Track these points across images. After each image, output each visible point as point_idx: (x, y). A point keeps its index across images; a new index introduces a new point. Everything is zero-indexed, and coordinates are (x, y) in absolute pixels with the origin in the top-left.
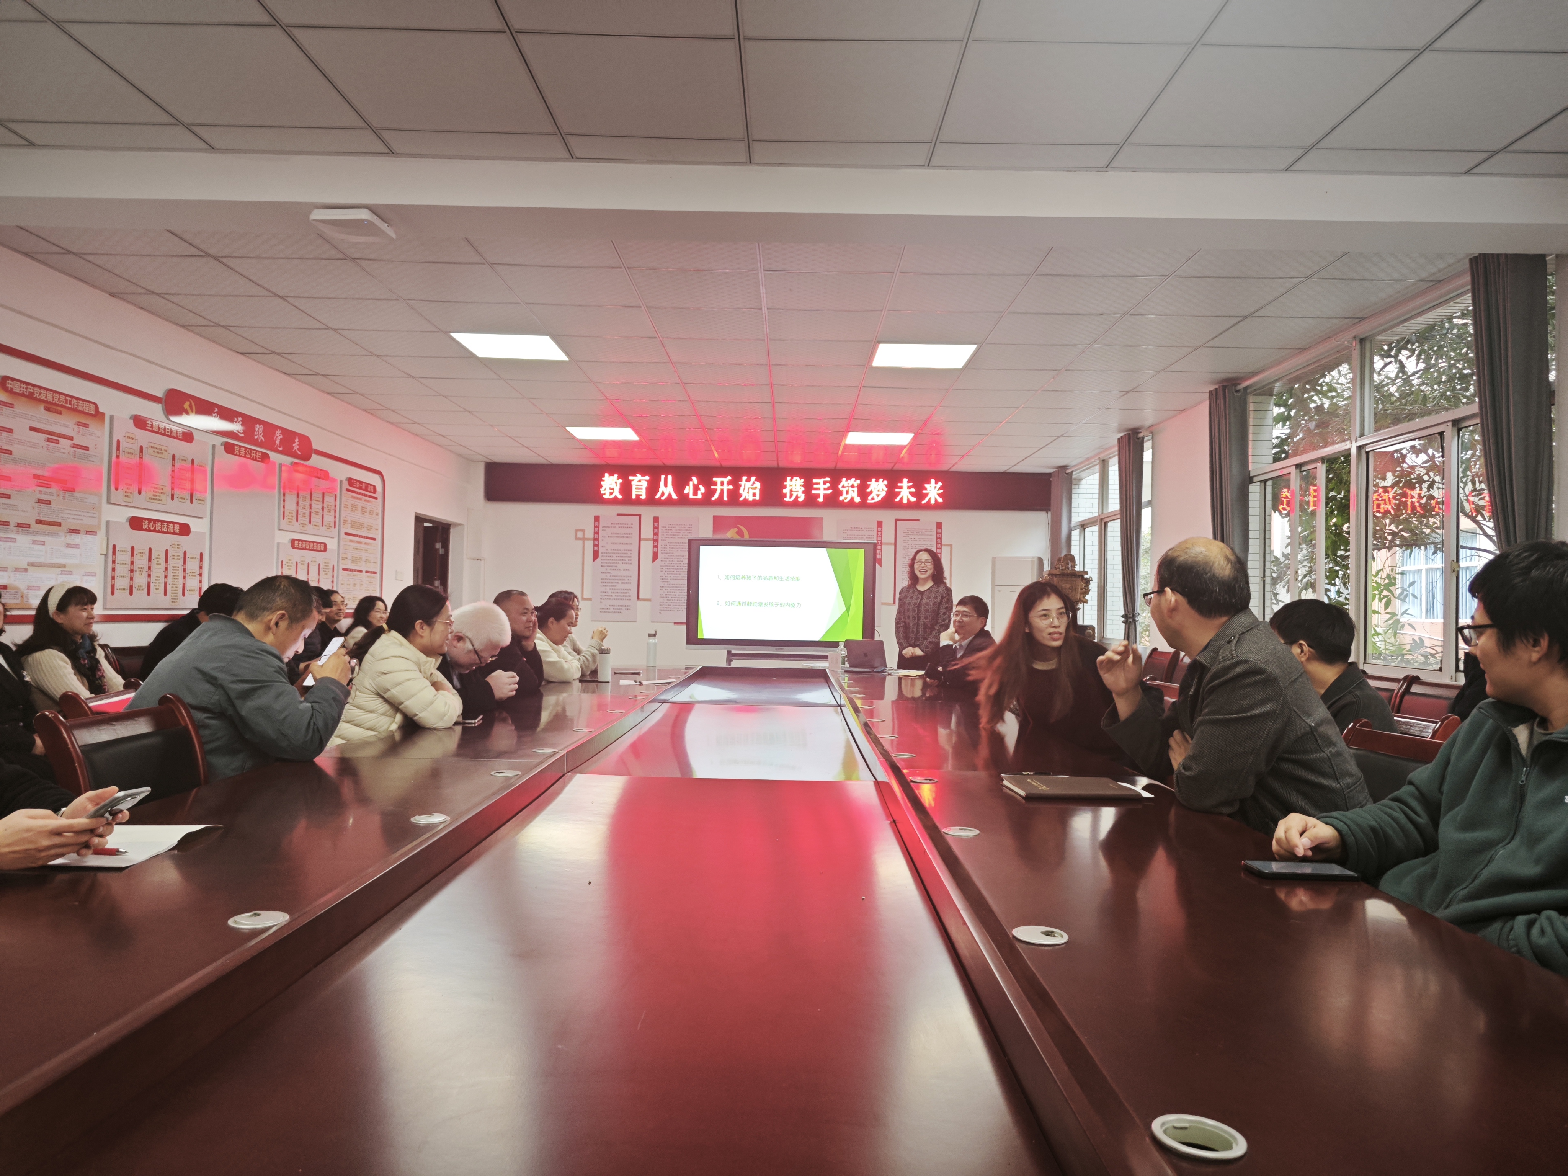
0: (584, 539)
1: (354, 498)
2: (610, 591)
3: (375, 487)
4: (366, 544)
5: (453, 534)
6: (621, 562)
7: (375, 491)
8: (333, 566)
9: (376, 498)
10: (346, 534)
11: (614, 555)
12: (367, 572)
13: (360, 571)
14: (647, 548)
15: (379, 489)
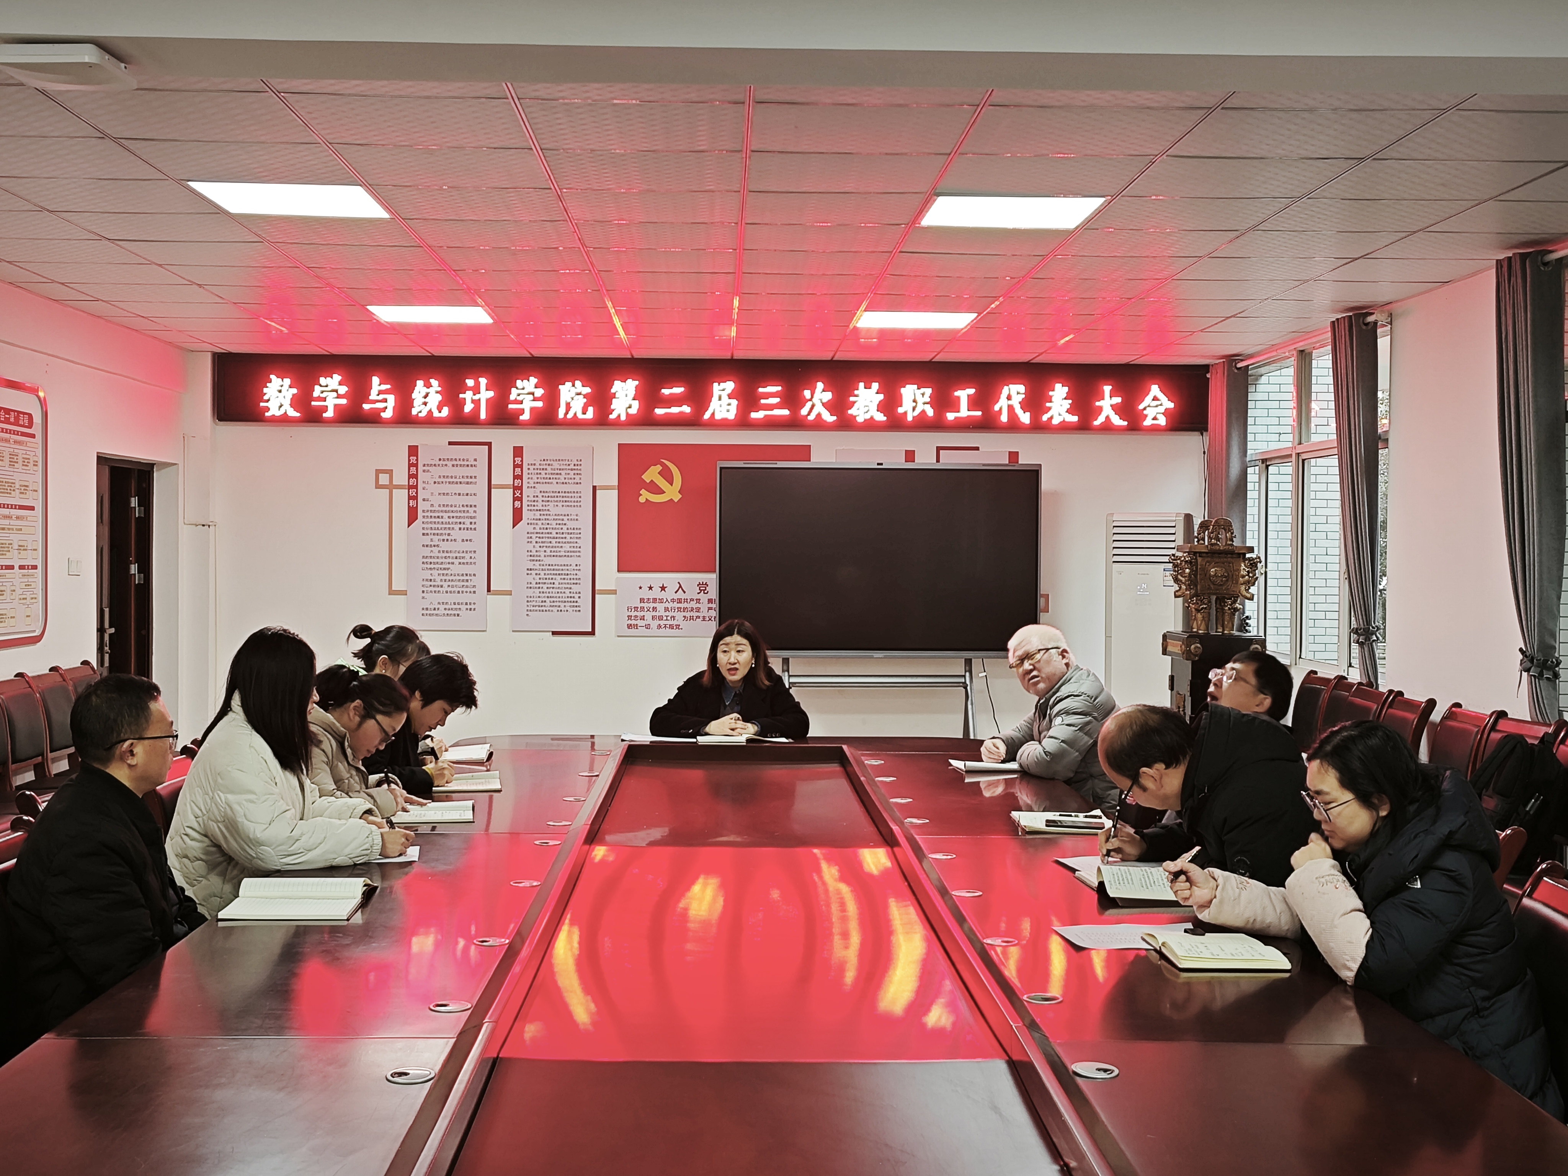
0: (391, 487)
2: (438, 578)
3: (30, 416)
4: (18, 518)
5: (159, 479)
6: (457, 527)
7: (30, 425)
9: (33, 436)
11: (446, 515)
12: (22, 567)
13: (11, 567)
14: (503, 501)
15: (37, 419)
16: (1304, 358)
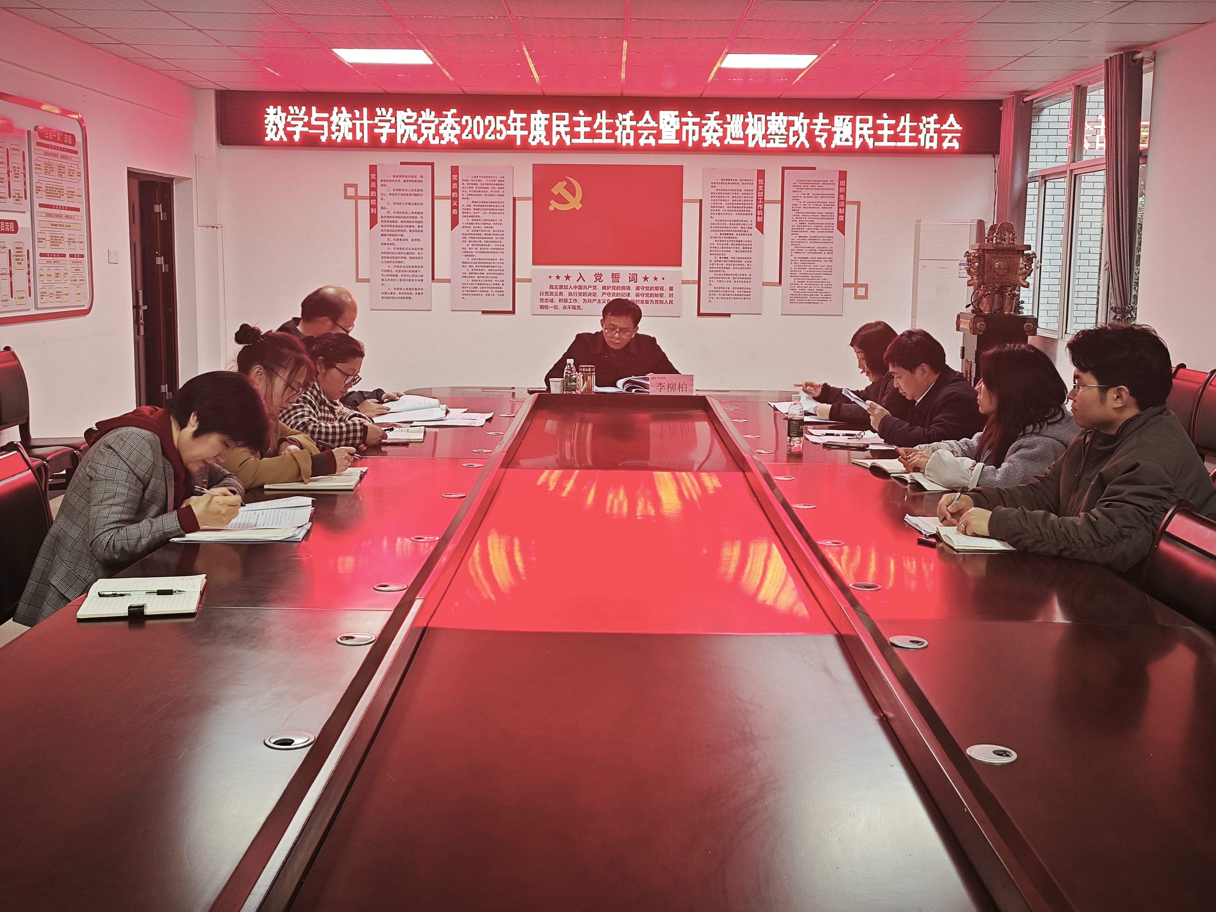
0: (356, 198)
1: (47, 154)
2: (394, 270)
3: (73, 136)
4: (67, 217)
5: (176, 188)
6: (408, 229)
7: (74, 143)
8: (28, 251)
9: (76, 152)
10: (41, 205)
11: (399, 220)
12: (72, 256)
13: (64, 256)
14: (443, 209)
15: (79, 139)
16: (1081, 93)
